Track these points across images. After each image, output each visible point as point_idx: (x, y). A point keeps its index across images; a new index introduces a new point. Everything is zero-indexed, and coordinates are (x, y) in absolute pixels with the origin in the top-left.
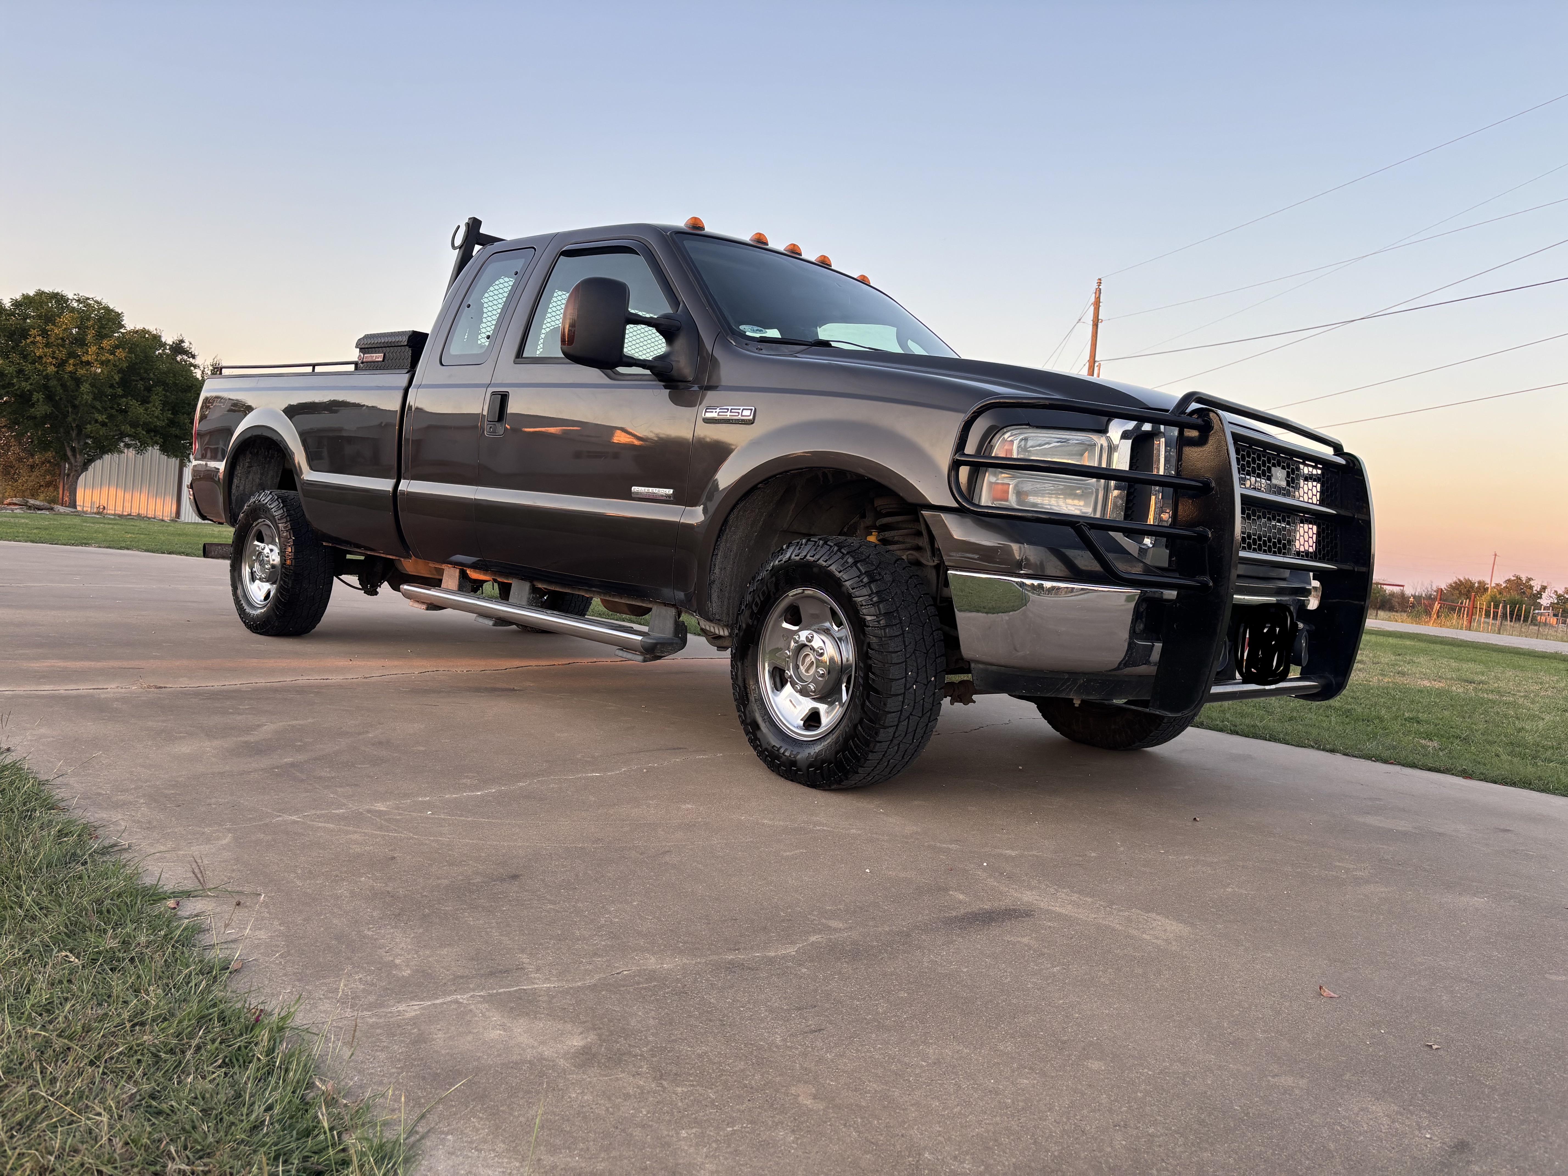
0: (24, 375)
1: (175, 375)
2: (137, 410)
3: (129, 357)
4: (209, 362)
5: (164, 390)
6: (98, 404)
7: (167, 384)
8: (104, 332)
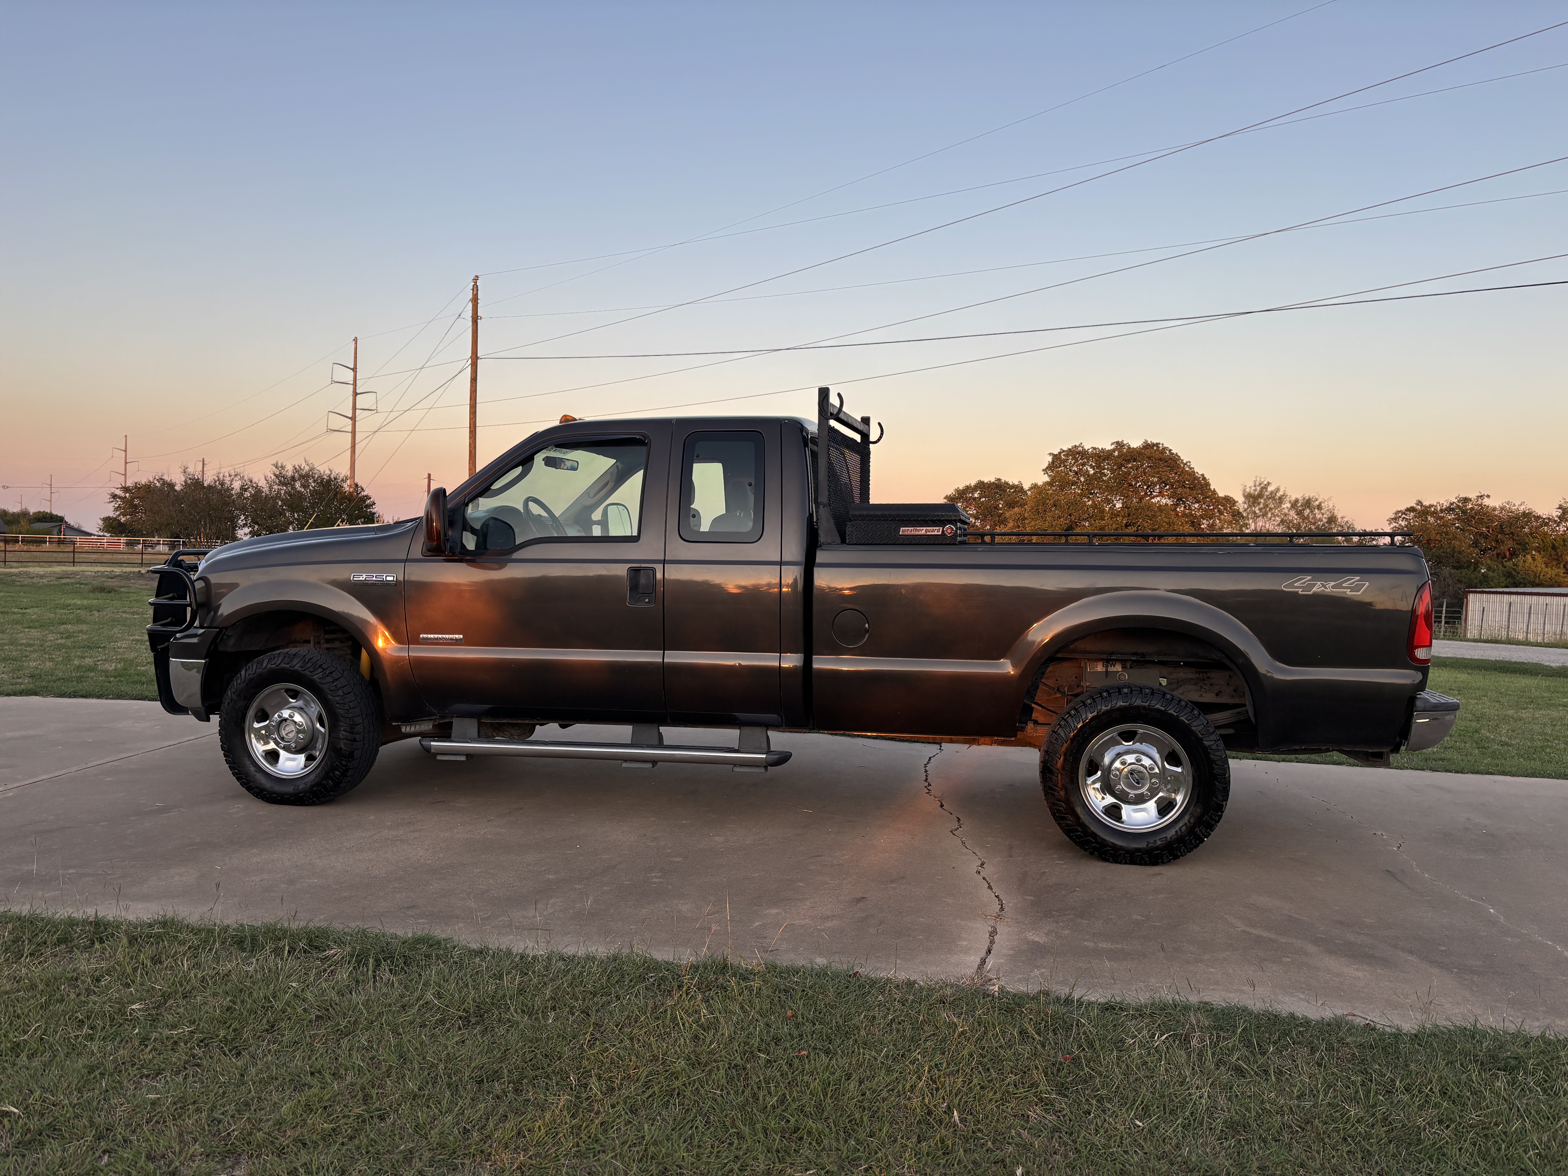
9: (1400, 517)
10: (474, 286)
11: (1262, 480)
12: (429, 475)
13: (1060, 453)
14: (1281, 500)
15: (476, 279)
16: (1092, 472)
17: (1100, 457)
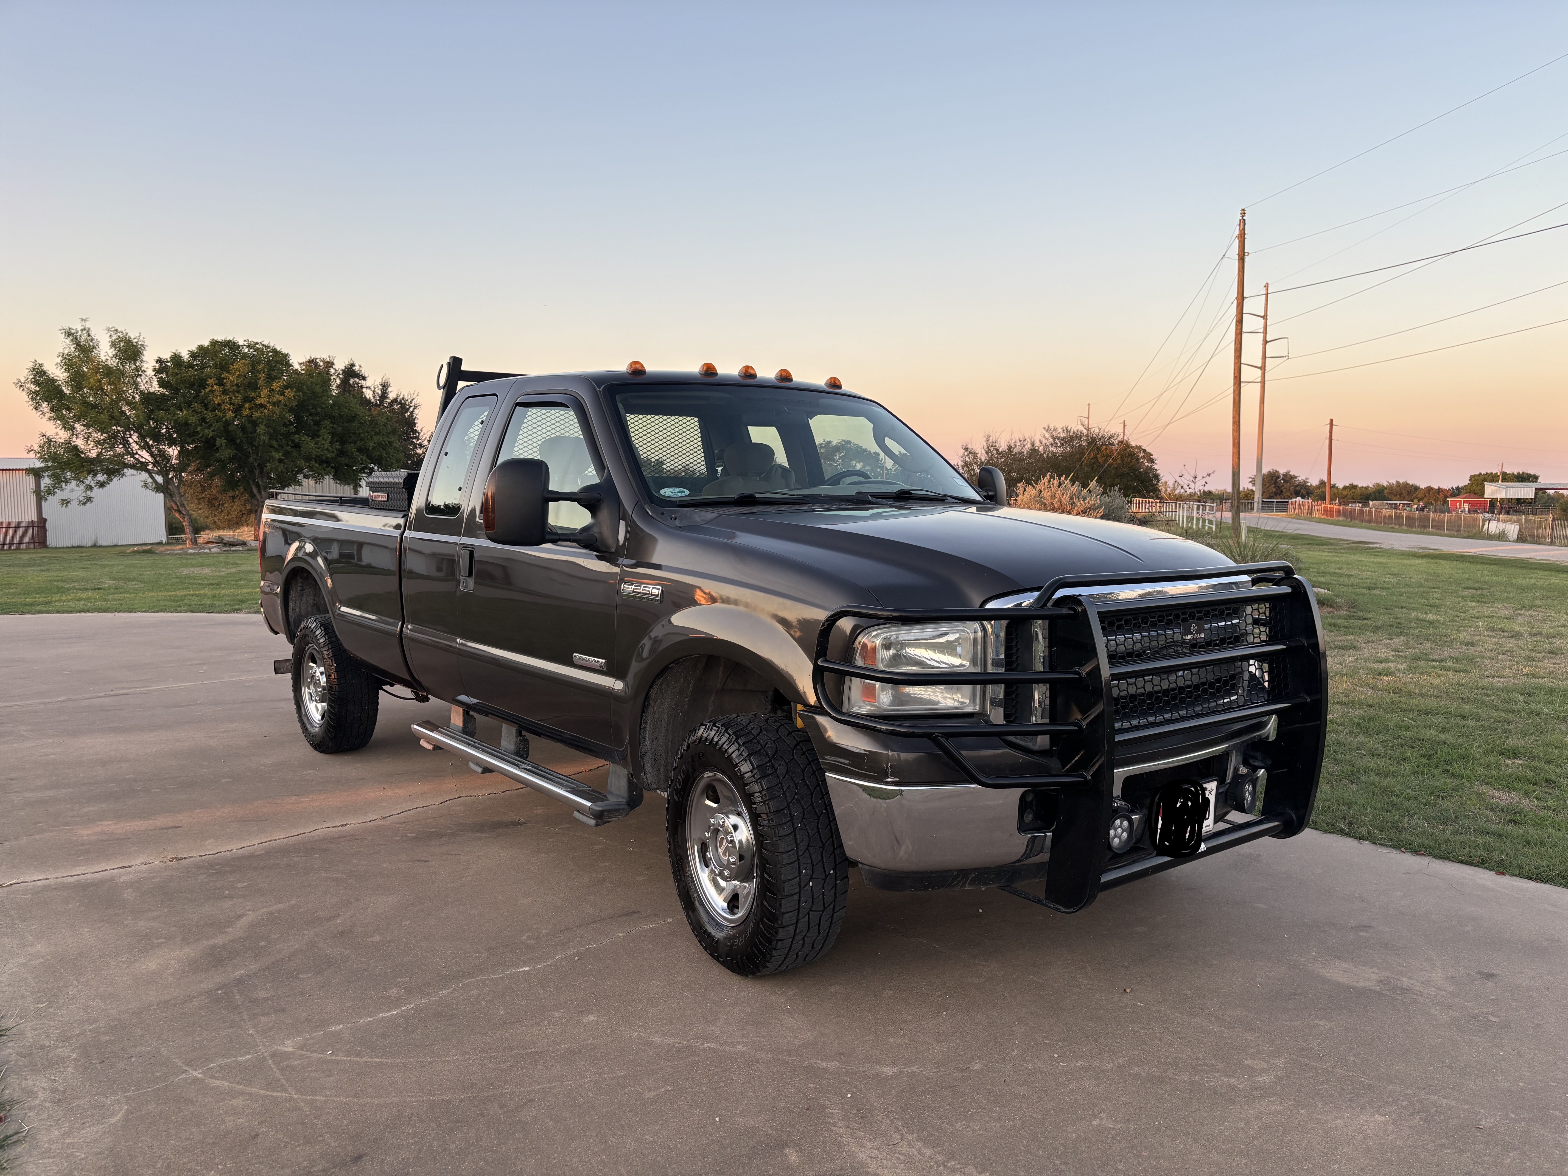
0: (206, 423)
1: (339, 408)
2: (309, 444)
3: (298, 396)
4: (378, 381)
5: (331, 422)
6: (275, 443)
7: (334, 417)
8: (274, 373)
12: (1332, 421)
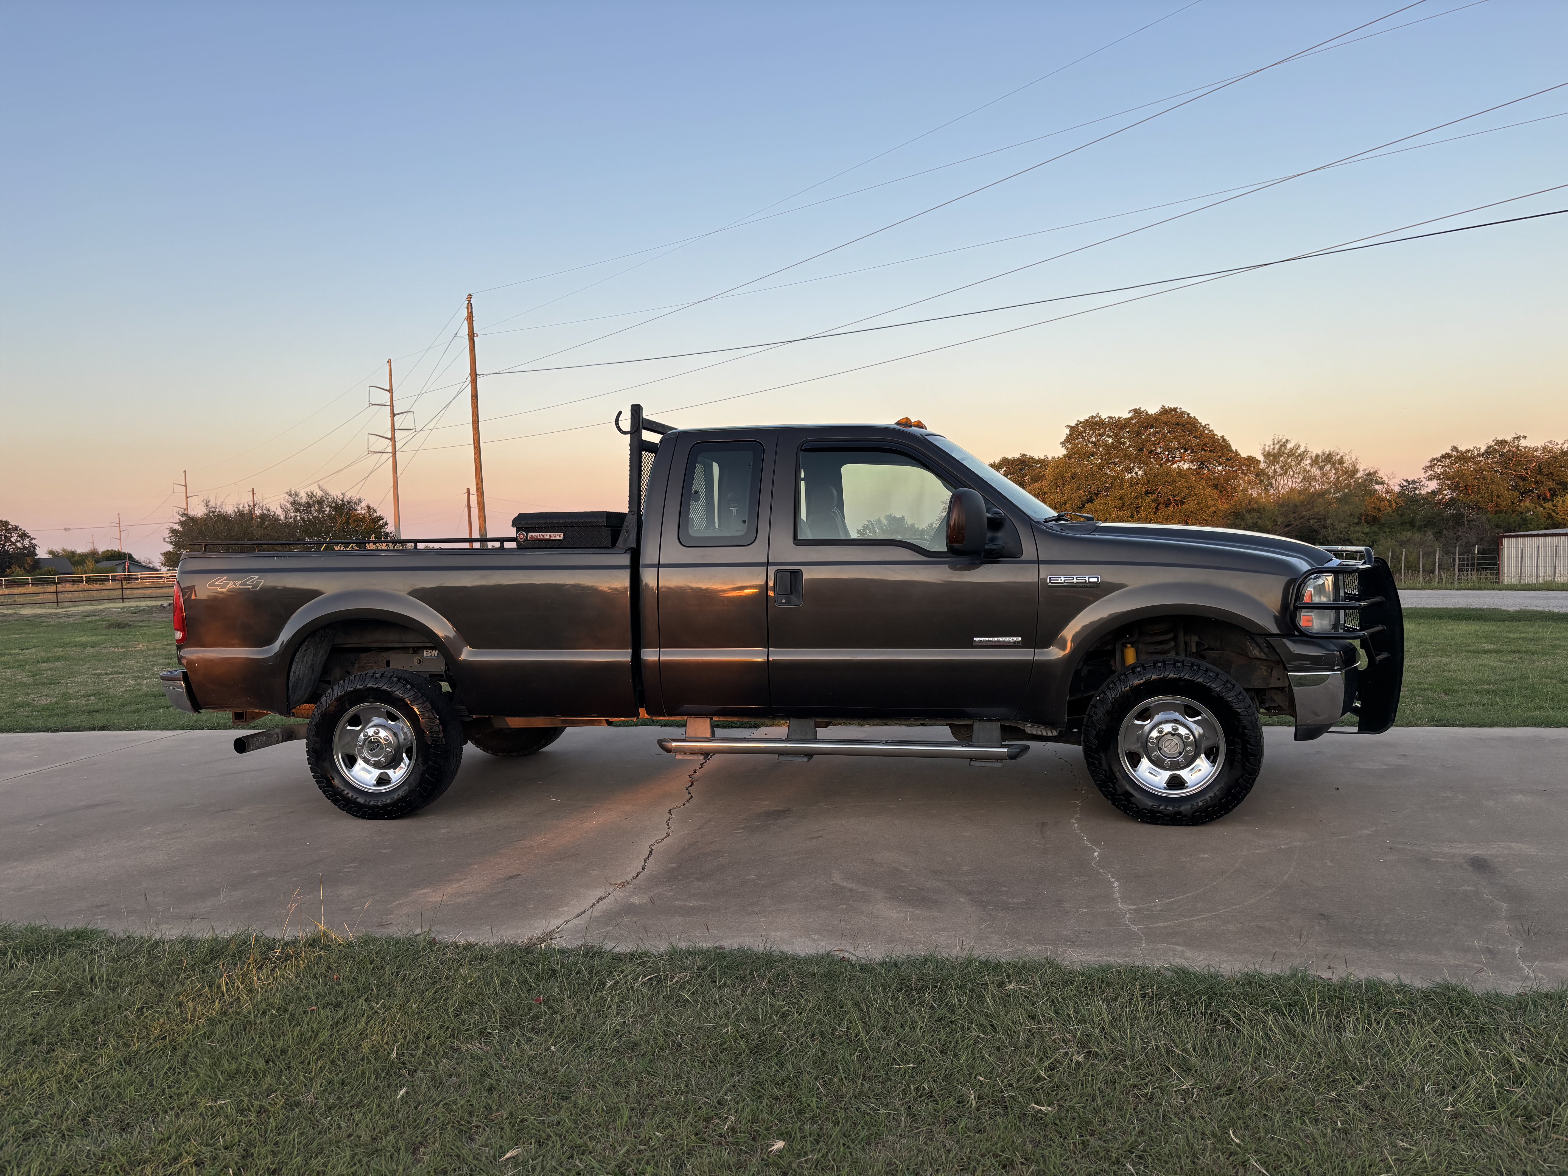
9: (1436, 464)
10: (468, 304)
11: (1280, 438)
13: (1077, 425)
14: (1302, 456)
15: (470, 297)
16: (1110, 441)
17: (1118, 426)
